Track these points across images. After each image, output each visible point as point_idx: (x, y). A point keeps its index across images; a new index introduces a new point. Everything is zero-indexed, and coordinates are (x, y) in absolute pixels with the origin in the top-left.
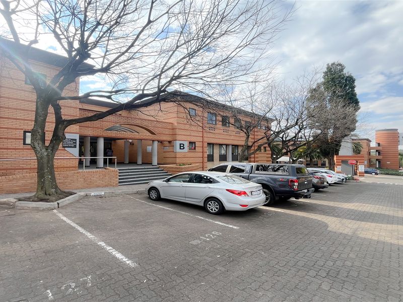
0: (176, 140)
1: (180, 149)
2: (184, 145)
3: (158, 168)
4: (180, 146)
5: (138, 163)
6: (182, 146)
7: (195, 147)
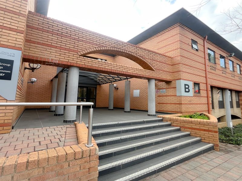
0: (180, 79)
1: (186, 91)
2: (189, 87)
3: (161, 121)
4: (185, 88)
5: (126, 110)
6: (187, 88)
7: (199, 90)
